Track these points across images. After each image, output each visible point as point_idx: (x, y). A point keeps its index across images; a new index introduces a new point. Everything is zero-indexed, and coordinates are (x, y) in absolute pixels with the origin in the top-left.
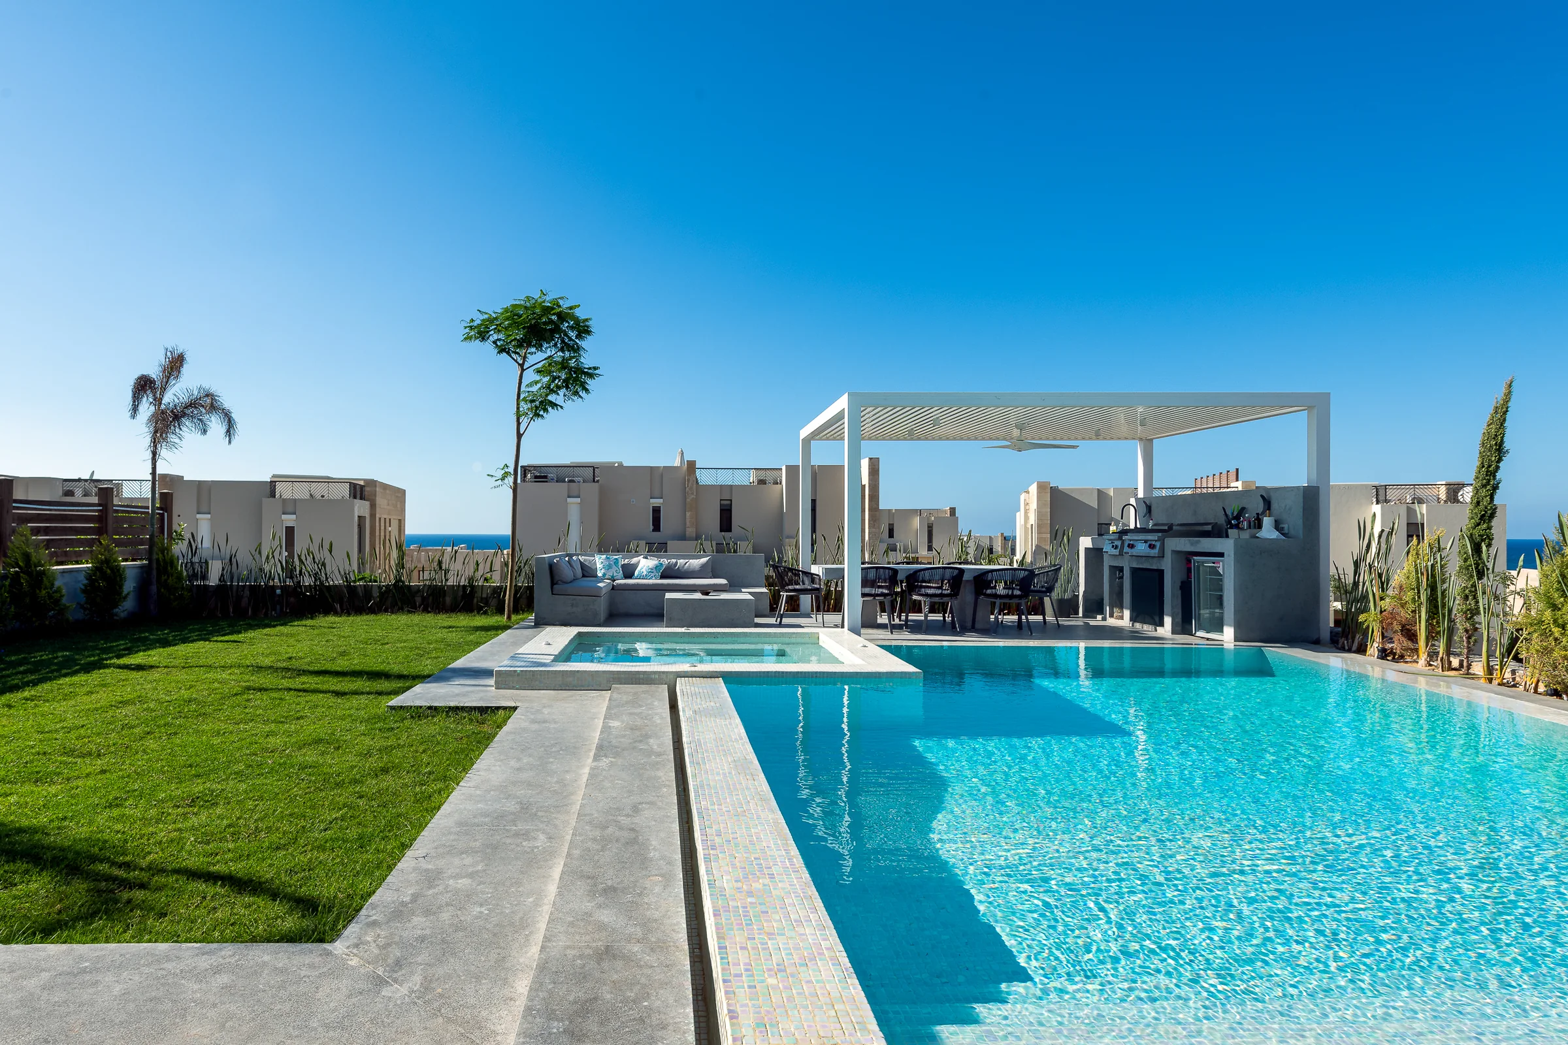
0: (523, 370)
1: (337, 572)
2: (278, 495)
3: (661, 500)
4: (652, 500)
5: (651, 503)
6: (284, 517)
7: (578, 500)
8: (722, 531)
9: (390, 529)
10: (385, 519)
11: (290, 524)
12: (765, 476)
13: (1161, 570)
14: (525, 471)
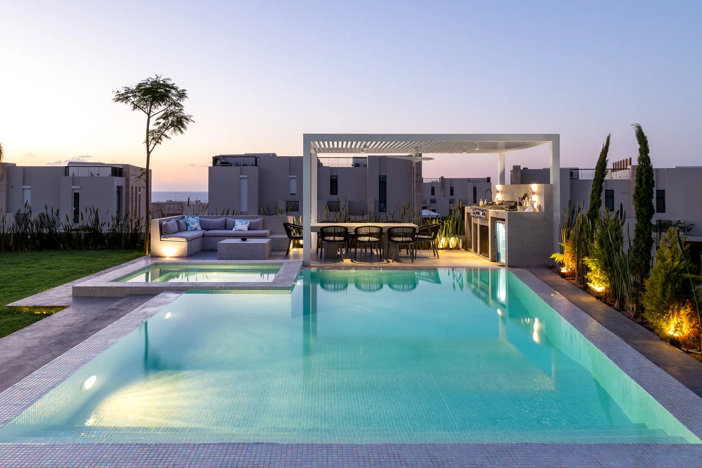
0: (149, 117)
2: (71, 174)
3: (295, 176)
4: (290, 176)
5: (290, 178)
6: (73, 187)
7: (246, 176)
8: (331, 194)
9: (140, 193)
10: (136, 187)
11: (77, 191)
12: (359, 162)
13: (488, 227)
14: (216, 159)
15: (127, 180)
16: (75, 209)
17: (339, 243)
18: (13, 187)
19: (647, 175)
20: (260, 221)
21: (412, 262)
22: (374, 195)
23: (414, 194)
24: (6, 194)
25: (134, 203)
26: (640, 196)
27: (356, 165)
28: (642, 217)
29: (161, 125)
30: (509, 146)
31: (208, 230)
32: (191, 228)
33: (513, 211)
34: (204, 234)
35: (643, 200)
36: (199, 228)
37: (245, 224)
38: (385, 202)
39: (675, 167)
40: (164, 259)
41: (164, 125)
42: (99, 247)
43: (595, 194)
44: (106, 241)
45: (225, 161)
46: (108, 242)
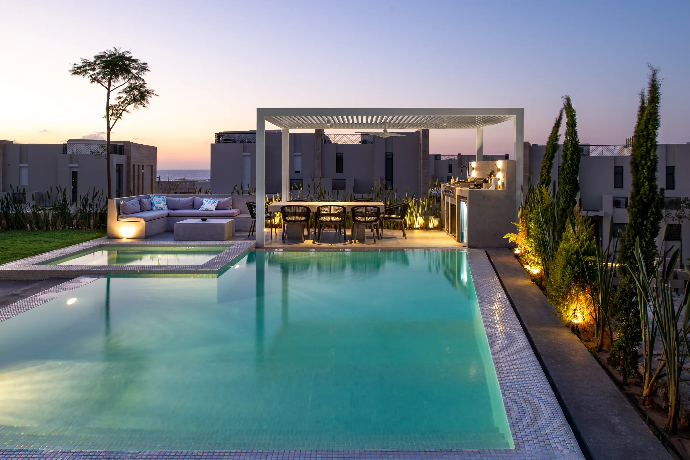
0: (109, 92)
2: (69, 152)
3: (300, 154)
4: (295, 154)
5: (295, 156)
6: (71, 165)
7: (249, 154)
8: (337, 172)
9: (143, 171)
10: (138, 166)
11: (75, 170)
12: (365, 138)
13: (456, 205)
14: (219, 136)
15: (129, 158)
16: (73, 187)
17: (299, 223)
18: (9, 165)
19: (572, 150)
20: (229, 200)
21: (375, 243)
22: (380, 172)
23: (421, 172)
24: (2, 172)
25: (136, 182)
26: (564, 173)
27: (363, 142)
28: (566, 195)
29: (122, 100)
30: (487, 121)
31: (174, 210)
32: (157, 207)
33: (477, 189)
34: (168, 214)
35: (567, 177)
36: (166, 208)
37: (213, 203)
38: (392, 180)
39: (686, 143)
40: (120, 241)
41: (126, 99)
42: (67, 228)
43: (544, 171)
44: (75, 221)
45: (228, 138)
46: (77, 222)
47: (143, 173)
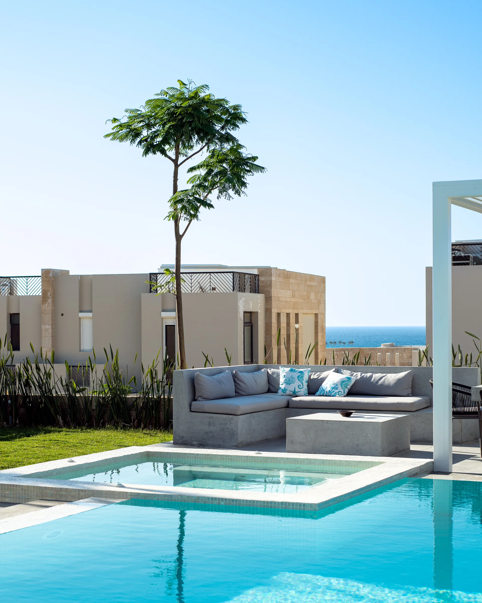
0: (177, 166)
1: (59, 383)
6: (164, 314)
9: (297, 326)
10: (288, 315)
11: (170, 323)
15: (268, 299)
16: (168, 357)
18: (62, 315)
24: (52, 328)
34: (288, 403)
44: (134, 413)
45: (463, 255)
46: (137, 416)
47: (297, 330)
